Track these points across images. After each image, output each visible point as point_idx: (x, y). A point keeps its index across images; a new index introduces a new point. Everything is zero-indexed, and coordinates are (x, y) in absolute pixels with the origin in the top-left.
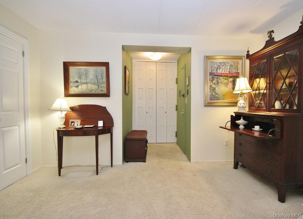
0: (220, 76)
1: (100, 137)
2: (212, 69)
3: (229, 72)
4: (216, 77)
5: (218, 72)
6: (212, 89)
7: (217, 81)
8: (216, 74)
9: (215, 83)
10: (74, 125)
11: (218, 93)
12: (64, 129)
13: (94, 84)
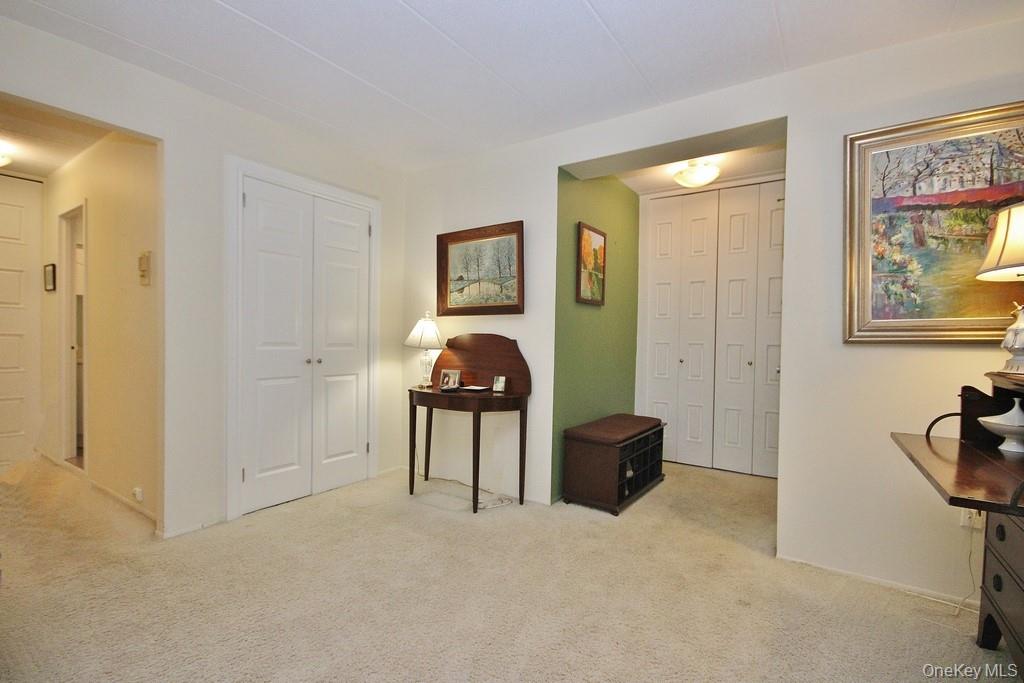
0: (933, 208)
1: (488, 419)
2: (888, 183)
3: (991, 181)
4: (909, 214)
5: (923, 188)
6: (887, 269)
7: (915, 232)
8: (911, 203)
9: (901, 245)
10: (447, 383)
11: (922, 284)
12: (430, 391)
13: (493, 281)
